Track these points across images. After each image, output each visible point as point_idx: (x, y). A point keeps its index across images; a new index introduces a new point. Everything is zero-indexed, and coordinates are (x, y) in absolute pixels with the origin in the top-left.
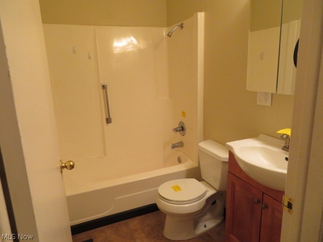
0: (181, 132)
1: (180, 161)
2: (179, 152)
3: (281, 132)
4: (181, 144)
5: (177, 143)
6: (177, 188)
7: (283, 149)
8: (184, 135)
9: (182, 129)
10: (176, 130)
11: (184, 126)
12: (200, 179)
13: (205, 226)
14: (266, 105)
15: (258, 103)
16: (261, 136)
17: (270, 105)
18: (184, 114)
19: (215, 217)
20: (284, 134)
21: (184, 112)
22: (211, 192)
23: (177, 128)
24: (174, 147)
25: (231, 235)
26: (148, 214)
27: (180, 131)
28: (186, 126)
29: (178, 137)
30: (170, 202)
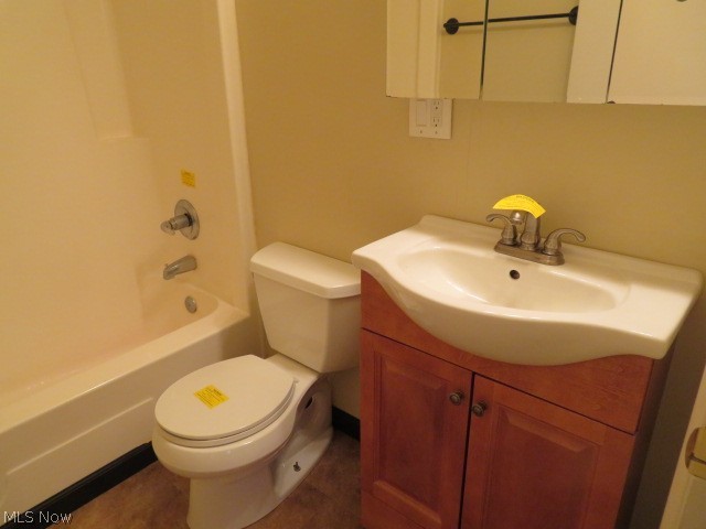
0: (187, 230)
1: (191, 307)
2: (187, 285)
3: (504, 204)
4: (189, 264)
5: (179, 262)
6: (212, 396)
7: (497, 248)
8: (195, 238)
9: (187, 220)
10: (171, 226)
11: (192, 213)
12: (265, 351)
13: (297, 468)
14: (436, 136)
15: (414, 131)
16: (426, 220)
17: (447, 136)
18: (188, 178)
19: (314, 437)
20: (515, 211)
21: (187, 173)
22: (305, 382)
23: (173, 220)
24: (170, 273)
25: (378, 483)
26: (130, 480)
27: (182, 226)
28: (200, 211)
29: (179, 244)
30: (189, 443)
